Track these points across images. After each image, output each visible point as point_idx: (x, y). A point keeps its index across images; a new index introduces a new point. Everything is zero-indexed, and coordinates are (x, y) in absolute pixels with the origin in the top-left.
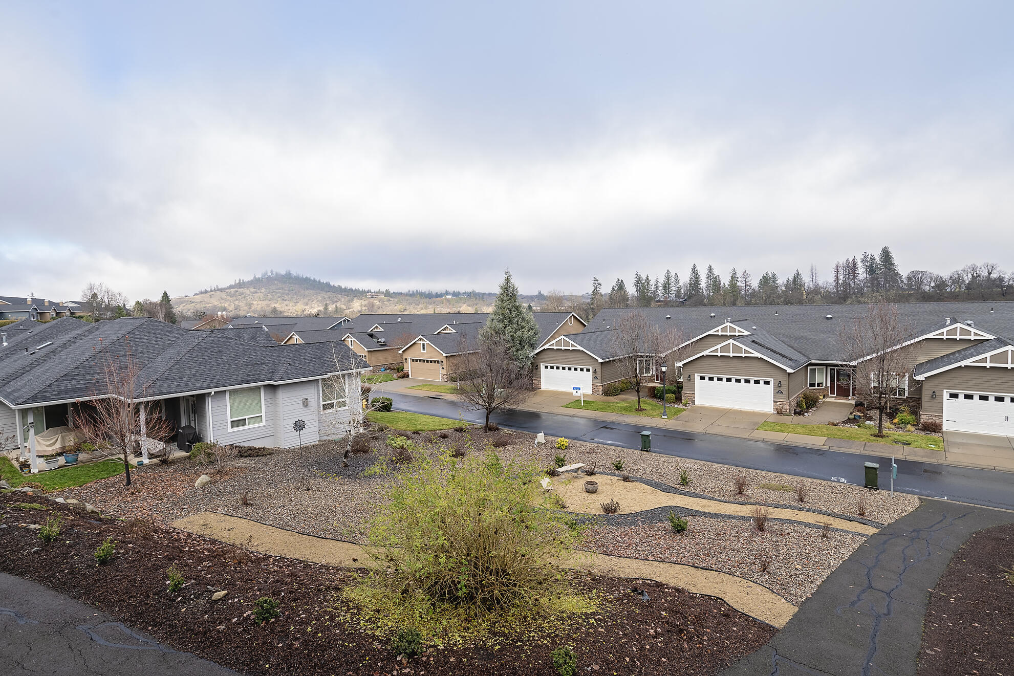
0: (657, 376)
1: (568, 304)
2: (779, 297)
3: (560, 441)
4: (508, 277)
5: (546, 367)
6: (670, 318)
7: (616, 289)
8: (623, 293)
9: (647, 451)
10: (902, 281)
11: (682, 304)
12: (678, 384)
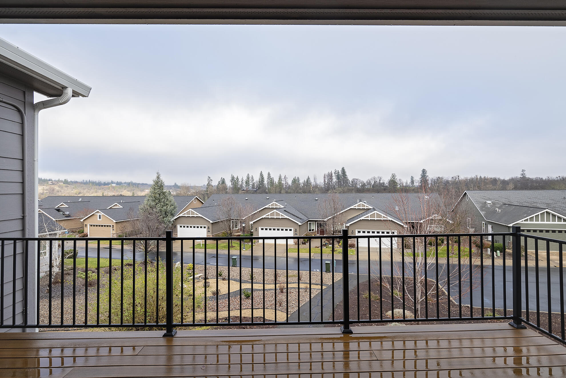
0: (241, 229)
1: (192, 191)
2: (300, 189)
3: (189, 265)
4: (158, 175)
5: (181, 227)
6: (247, 199)
7: (220, 183)
8: (224, 185)
9: (235, 266)
10: (350, 183)
11: (255, 192)
12: (251, 233)
